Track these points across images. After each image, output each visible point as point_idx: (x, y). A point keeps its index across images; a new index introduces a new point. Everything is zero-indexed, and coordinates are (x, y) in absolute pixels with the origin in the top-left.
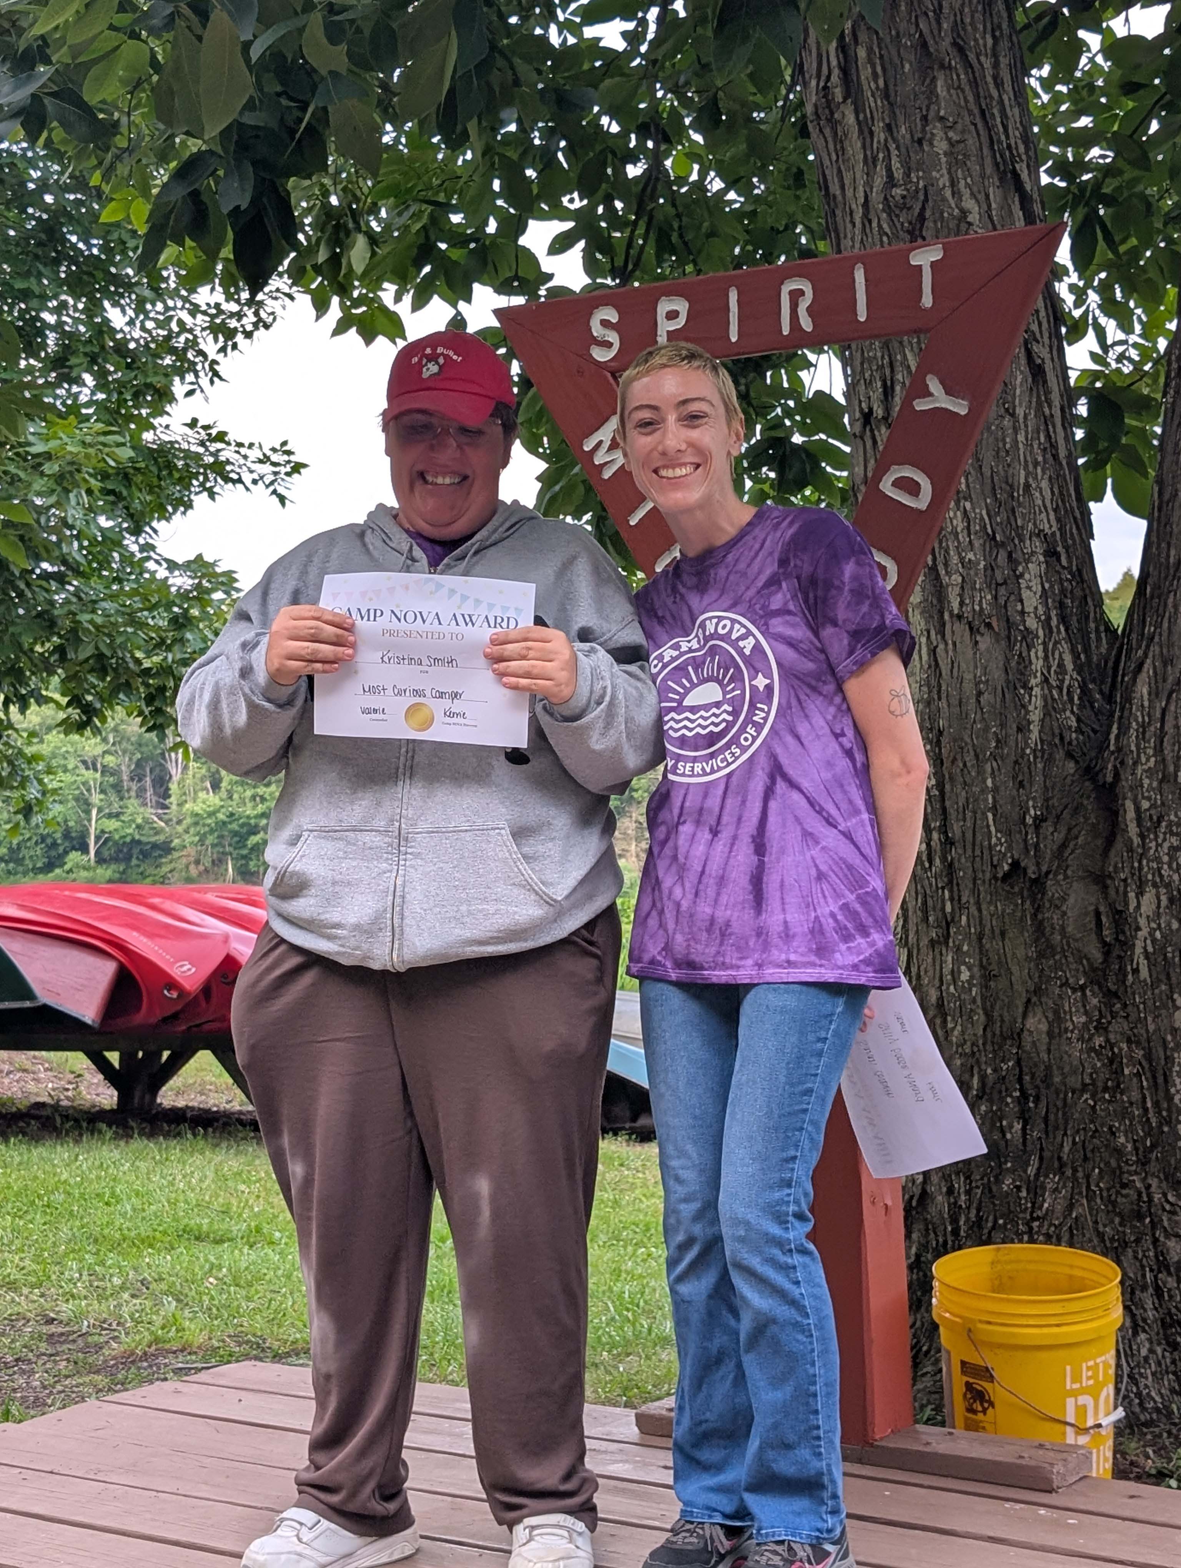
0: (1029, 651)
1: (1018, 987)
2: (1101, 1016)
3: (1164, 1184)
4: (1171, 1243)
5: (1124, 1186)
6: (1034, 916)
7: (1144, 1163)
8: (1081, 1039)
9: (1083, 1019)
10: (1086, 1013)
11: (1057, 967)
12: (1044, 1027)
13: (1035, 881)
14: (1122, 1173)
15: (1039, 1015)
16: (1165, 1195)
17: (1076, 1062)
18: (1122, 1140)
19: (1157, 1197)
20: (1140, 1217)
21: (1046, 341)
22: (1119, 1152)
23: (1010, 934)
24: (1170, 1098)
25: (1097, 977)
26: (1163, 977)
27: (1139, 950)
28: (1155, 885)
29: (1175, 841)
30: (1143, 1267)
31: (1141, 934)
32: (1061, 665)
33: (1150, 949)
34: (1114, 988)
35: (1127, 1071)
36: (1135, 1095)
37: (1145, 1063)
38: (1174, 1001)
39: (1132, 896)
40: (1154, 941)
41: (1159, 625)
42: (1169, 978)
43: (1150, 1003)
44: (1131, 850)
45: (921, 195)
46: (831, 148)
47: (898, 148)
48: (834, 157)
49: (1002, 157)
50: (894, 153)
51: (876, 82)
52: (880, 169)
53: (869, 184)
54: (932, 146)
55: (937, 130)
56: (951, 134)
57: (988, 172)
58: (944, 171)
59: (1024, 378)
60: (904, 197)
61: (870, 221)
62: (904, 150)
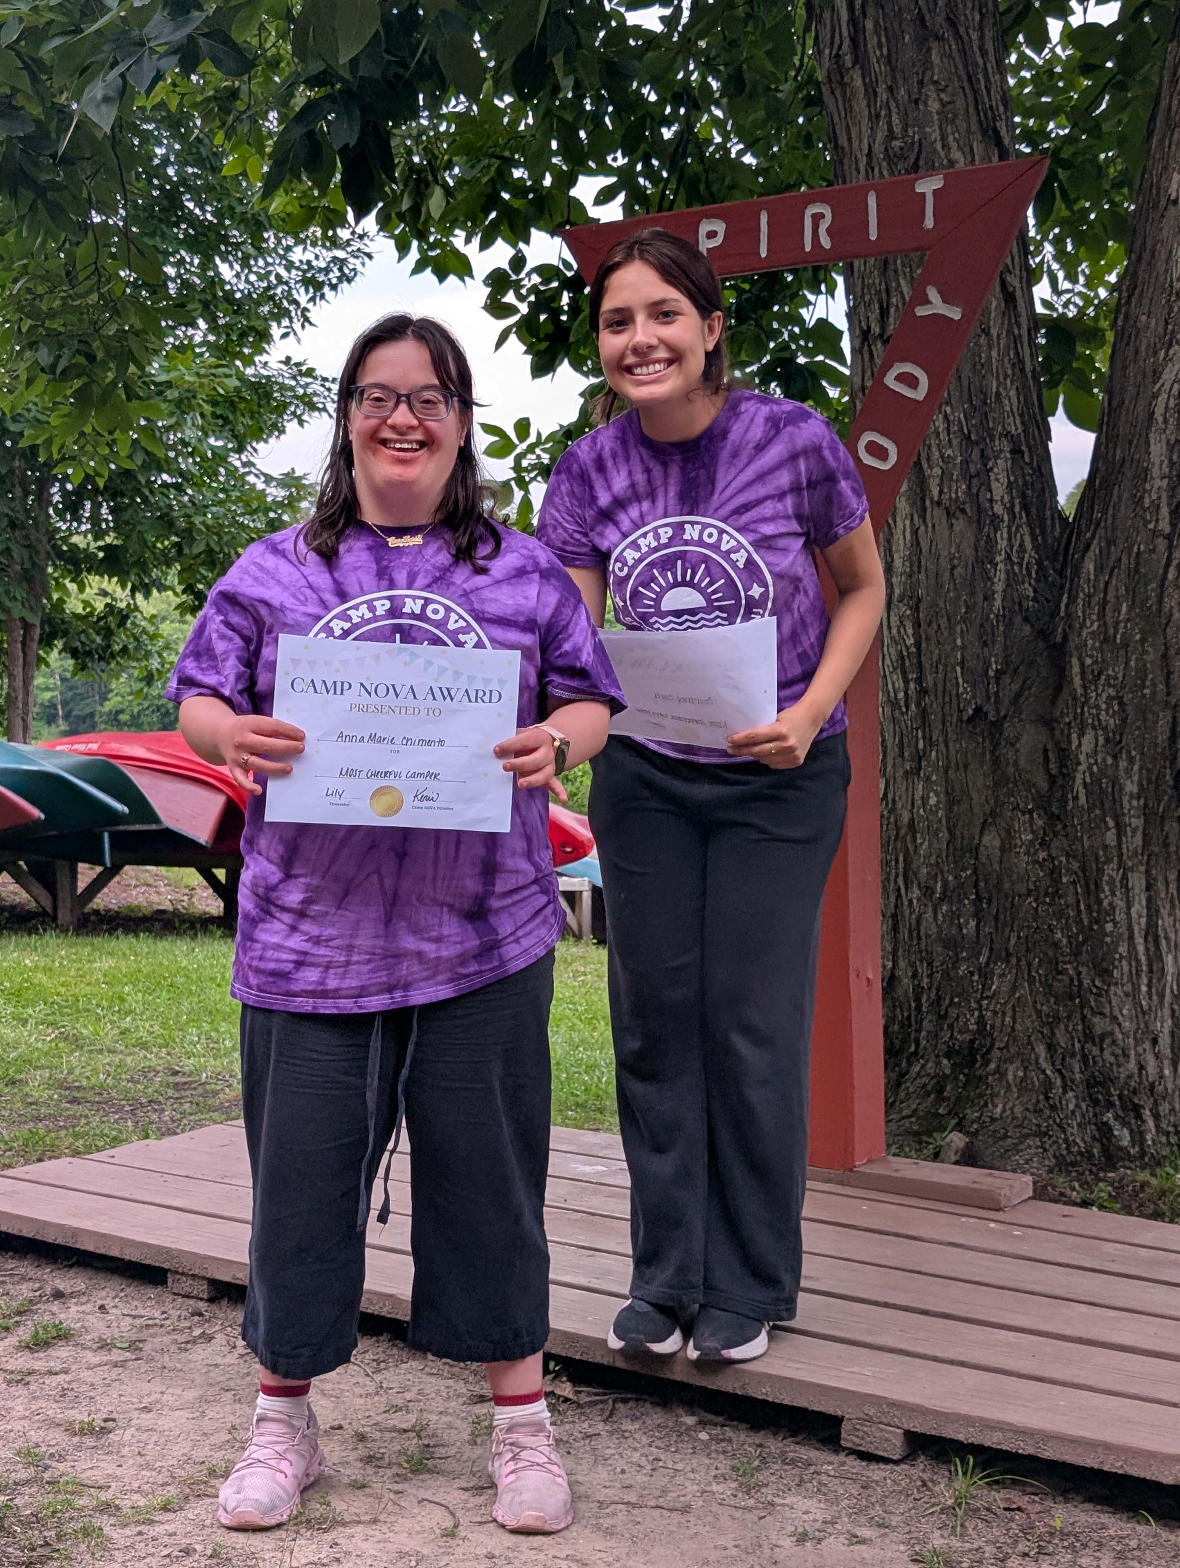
0: (996, 533)
1: (976, 810)
2: (1045, 834)
3: (1092, 973)
4: (1096, 1020)
5: (1060, 973)
6: (993, 752)
7: (1077, 954)
8: (1027, 853)
9: (1030, 837)
10: (1033, 832)
11: (1010, 794)
12: (997, 843)
13: (993, 724)
14: (1057, 963)
15: (994, 833)
16: (1093, 981)
17: (1023, 872)
18: (1059, 935)
19: (1086, 982)
20: (1072, 999)
21: (1018, 273)
22: (1056, 945)
23: (971, 767)
24: (1099, 902)
25: (1043, 803)
26: (1098, 803)
27: (1078, 781)
28: (1094, 728)
29: (1112, 692)
30: (1072, 1038)
31: (1080, 768)
32: (1021, 545)
33: (1088, 780)
34: (1057, 812)
35: (1064, 880)
36: (1071, 899)
37: (1080, 874)
38: (1106, 823)
39: (1074, 736)
40: (1092, 774)
41: (1105, 512)
42: (1102, 804)
43: (1086, 825)
44: (1075, 699)
45: (916, 146)
46: (841, 107)
47: (897, 107)
48: (843, 114)
49: (985, 115)
50: (894, 110)
51: (881, 50)
52: (883, 124)
53: (872, 136)
54: (926, 104)
55: (931, 92)
56: (943, 96)
57: (973, 129)
58: (936, 127)
59: (999, 304)
60: (901, 148)
61: (872, 169)
62: (902, 109)
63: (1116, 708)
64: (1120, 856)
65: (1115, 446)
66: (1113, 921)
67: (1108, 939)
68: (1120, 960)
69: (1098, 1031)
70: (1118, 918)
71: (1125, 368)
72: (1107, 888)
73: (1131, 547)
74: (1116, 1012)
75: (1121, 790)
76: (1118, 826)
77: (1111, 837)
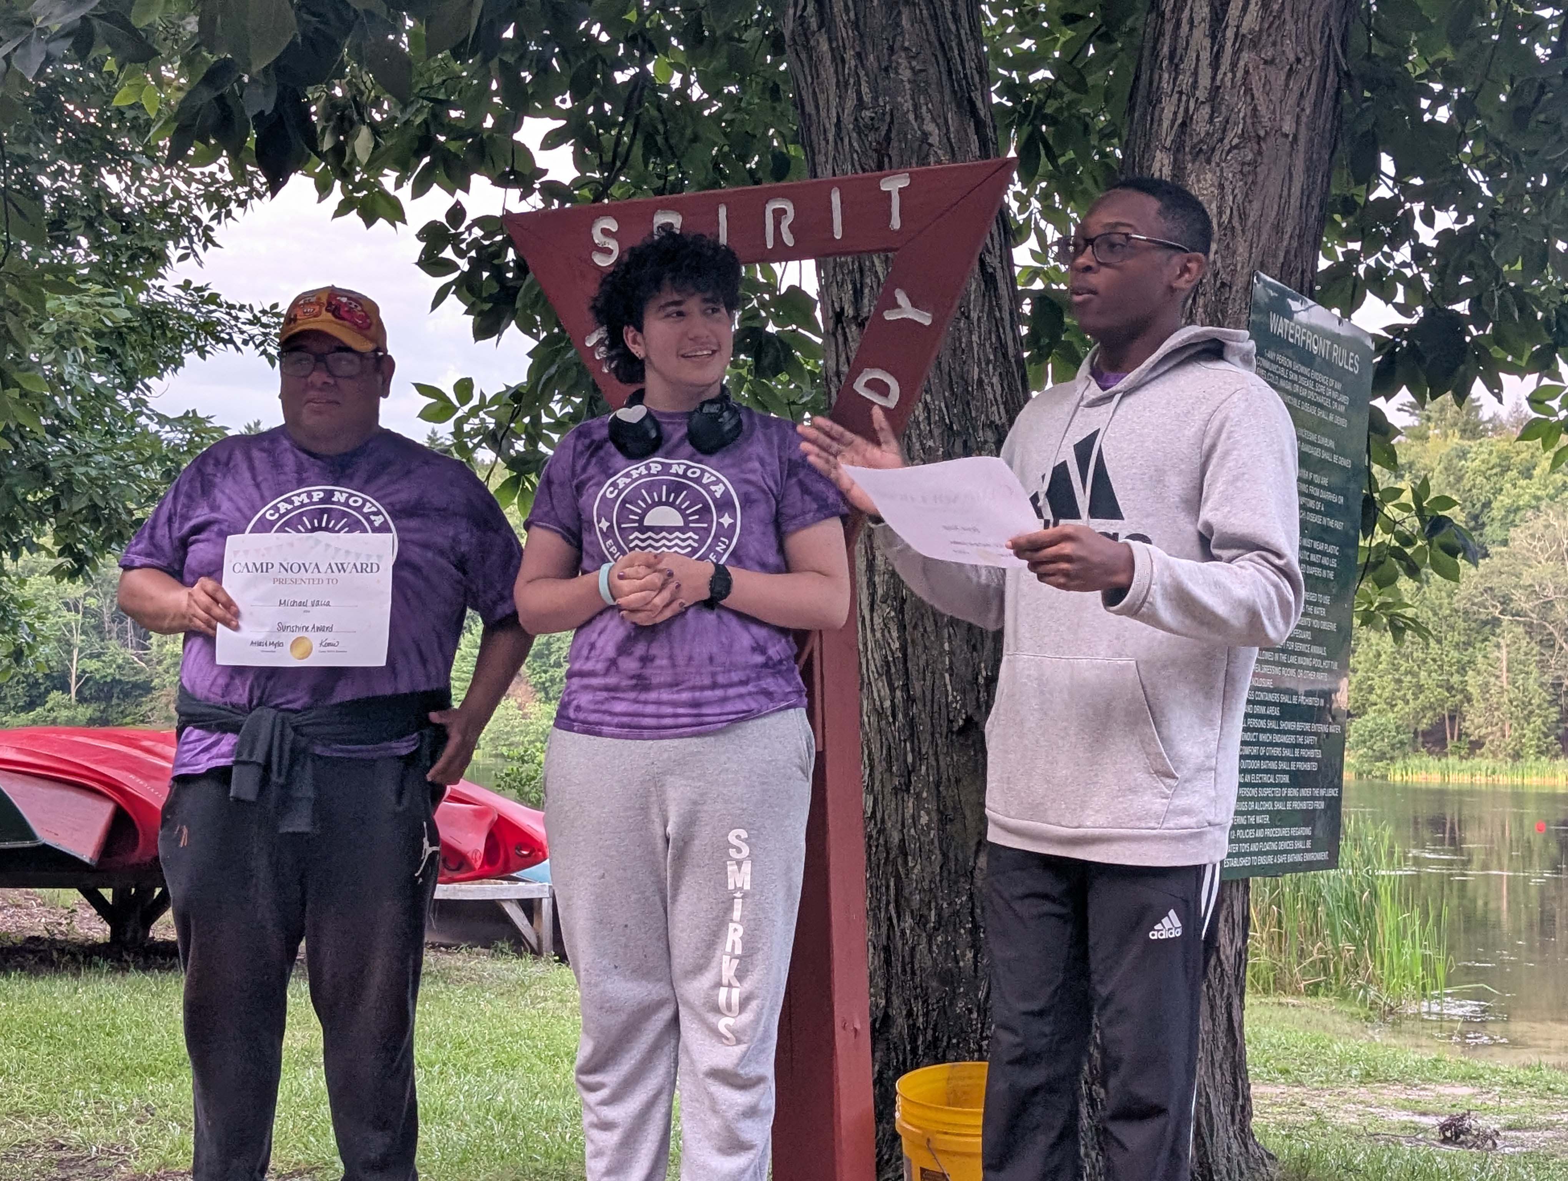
1: (970, 830)
21: (998, 253)
23: (964, 782)
45: (888, 118)
46: (807, 72)
47: (867, 75)
48: (809, 80)
49: (960, 86)
50: (864, 79)
51: (847, 14)
52: (851, 93)
53: (841, 106)
54: (897, 73)
55: (901, 59)
56: (914, 63)
57: (947, 99)
58: (908, 97)
59: (978, 285)
60: (872, 119)
61: (842, 140)
62: (872, 76)
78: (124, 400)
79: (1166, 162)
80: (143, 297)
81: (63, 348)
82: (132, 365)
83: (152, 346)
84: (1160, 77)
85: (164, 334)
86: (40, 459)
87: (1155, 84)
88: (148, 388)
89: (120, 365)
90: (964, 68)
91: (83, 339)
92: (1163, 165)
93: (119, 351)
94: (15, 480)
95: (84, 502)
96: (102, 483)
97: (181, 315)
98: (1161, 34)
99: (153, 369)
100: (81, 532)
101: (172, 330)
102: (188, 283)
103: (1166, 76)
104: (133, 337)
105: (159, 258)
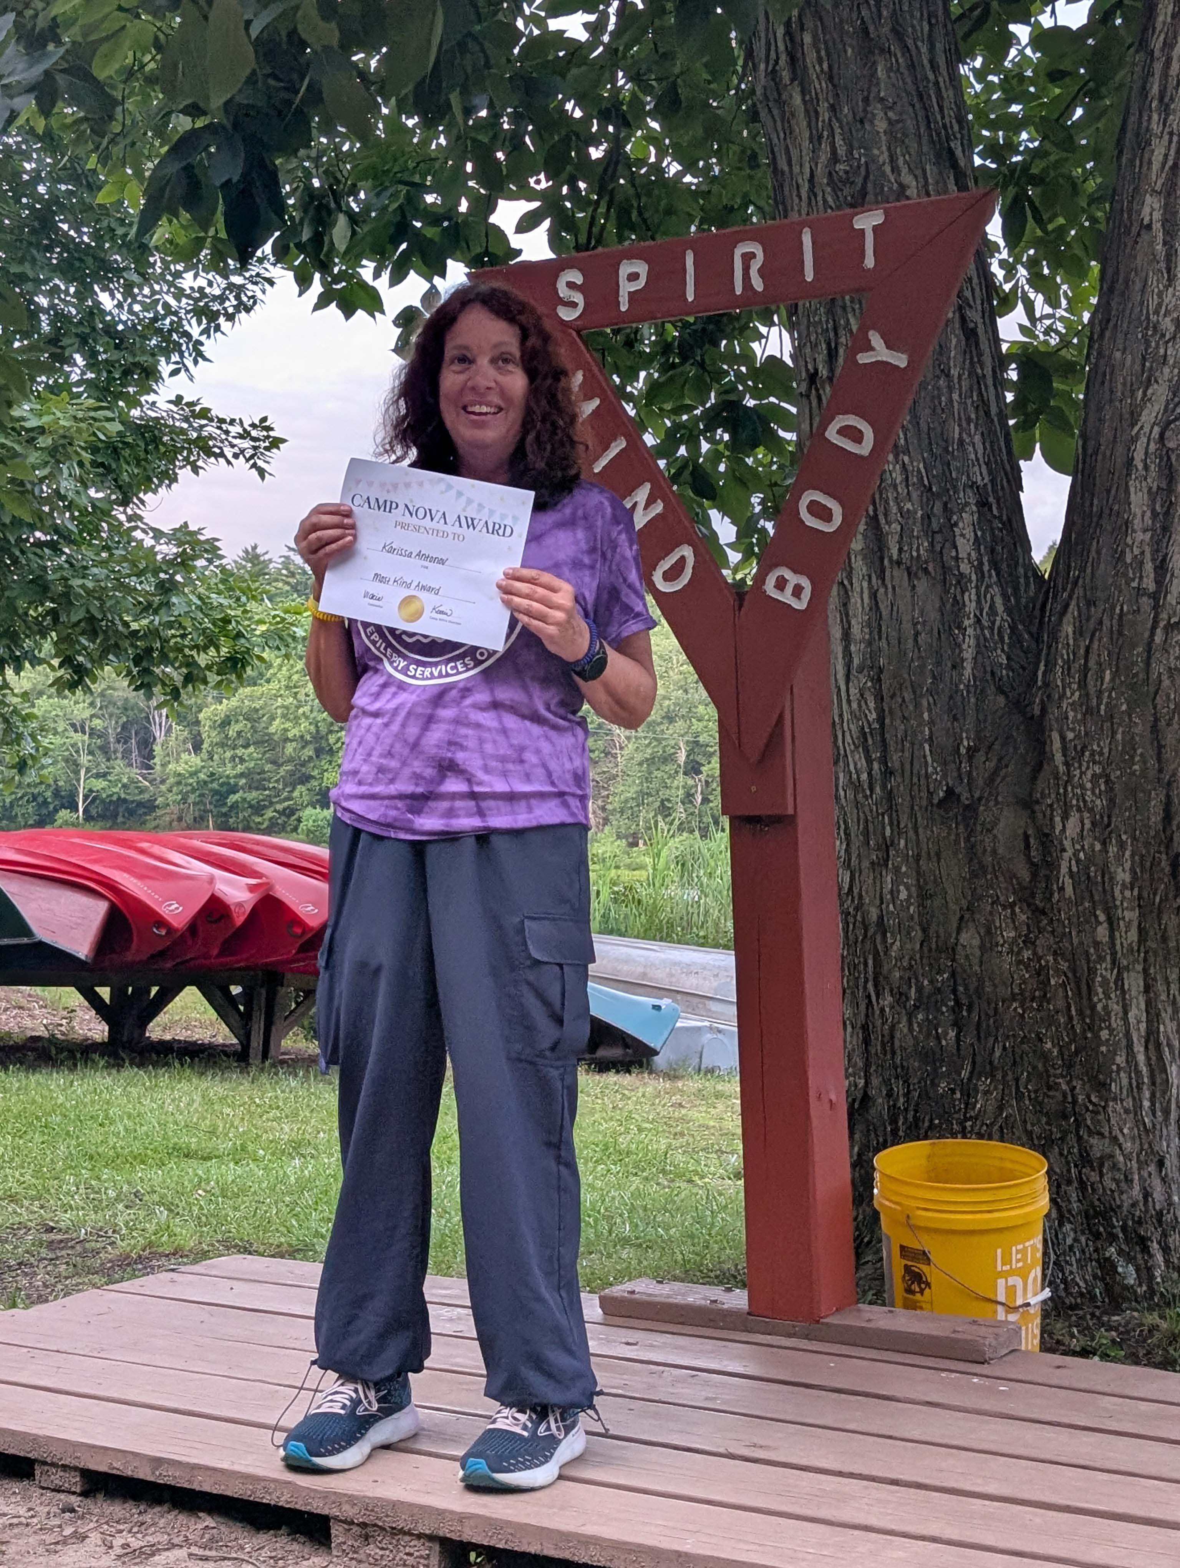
0: (963, 593)
1: (952, 905)
2: (1030, 932)
3: (1087, 1087)
4: (1094, 1141)
5: (1050, 1088)
6: (967, 840)
7: (1070, 1066)
8: (1010, 952)
9: (1012, 934)
10: (1016, 929)
11: (990, 886)
12: (976, 942)
13: (967, 807)
14: (1049, 1076)
15: (972, 930)
16: (1088, 1097)
17: (1006, 974)
18: (1049, 1045)
19: (1080, 1098)
20: (1065, 1117)
21: (979, 308)
22: (1045, 1056)
23: (945, 856)
24: (1093, 1007)
25: (1026, 897)
26: (1087, 895)
27: (1064, 870)
28: (1079, 810)
29: (1098, 769)
30: (1068, 1163)
31: (1066, 855)
32: (992, 607)
33: (1075, 869)
34: (1041, 905)
35: (1053, 982)
36: (1061, 1003)
37: (1070, 975)
38: (1096, 917)
39: (1058, 819)
40: (1078, 861)
41: (1083, 570)
42: (1092, 896)
43: (1075, 920)
44: (1057, 778)
45: (863, 169)
46: (779, 128)
47: (841, 127)
48: (782, 135)
49: (938, 134)
50: (838, 131)
51: (821, 65)
52: (825, 146)
53: (814, 160)
54: (872, 123)
55: (877, 110)
56: (890, 114)
57: (925, 149)
58: (884, 148)
59: (959, 341)
60: (847, 172)
61: (815, 196)
62: (846, 129)
63: (1103, 788)
64: (1114, 954)
65: (1093, 495)
66: (1109, 1027)
67: (1104, 1049)
68: (1118, 1072)
69: (1096, 1153)
70: (1114, 1025)
71: (1100, 409)
72: (1100, 990)
73: (1113, 608)
74: (1116, 1132)
75: (1111, 879)
76: (1110, 920)
77: (1102, 932)
78: (119, 513)
79: (1156, 206)
80: (135, 413)
81: (58, 462)
82: (127, 479)
83: (146, 460)
84: (1150, 117)
85: (157, 448)
86: (38, 572)
87: (1145, 124)
88: (143, 502)
89: (115, 480)
90: (943, 118)
91: (76, 452)
92: (1153, 210)
93: (114, 466)
94: (15, 593)
95: (81, 614)
96: (99, 593)
97: (173, 430)
98: (1150, 74)
99: (147, 483)
100: (79, 643)
101: (164, 444)
102: (179, 398)
103: (1155, 117)
104: (127, 452)
105: (150, 375)
